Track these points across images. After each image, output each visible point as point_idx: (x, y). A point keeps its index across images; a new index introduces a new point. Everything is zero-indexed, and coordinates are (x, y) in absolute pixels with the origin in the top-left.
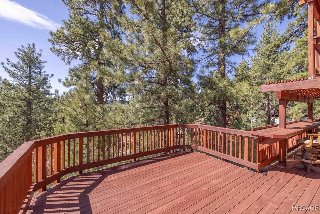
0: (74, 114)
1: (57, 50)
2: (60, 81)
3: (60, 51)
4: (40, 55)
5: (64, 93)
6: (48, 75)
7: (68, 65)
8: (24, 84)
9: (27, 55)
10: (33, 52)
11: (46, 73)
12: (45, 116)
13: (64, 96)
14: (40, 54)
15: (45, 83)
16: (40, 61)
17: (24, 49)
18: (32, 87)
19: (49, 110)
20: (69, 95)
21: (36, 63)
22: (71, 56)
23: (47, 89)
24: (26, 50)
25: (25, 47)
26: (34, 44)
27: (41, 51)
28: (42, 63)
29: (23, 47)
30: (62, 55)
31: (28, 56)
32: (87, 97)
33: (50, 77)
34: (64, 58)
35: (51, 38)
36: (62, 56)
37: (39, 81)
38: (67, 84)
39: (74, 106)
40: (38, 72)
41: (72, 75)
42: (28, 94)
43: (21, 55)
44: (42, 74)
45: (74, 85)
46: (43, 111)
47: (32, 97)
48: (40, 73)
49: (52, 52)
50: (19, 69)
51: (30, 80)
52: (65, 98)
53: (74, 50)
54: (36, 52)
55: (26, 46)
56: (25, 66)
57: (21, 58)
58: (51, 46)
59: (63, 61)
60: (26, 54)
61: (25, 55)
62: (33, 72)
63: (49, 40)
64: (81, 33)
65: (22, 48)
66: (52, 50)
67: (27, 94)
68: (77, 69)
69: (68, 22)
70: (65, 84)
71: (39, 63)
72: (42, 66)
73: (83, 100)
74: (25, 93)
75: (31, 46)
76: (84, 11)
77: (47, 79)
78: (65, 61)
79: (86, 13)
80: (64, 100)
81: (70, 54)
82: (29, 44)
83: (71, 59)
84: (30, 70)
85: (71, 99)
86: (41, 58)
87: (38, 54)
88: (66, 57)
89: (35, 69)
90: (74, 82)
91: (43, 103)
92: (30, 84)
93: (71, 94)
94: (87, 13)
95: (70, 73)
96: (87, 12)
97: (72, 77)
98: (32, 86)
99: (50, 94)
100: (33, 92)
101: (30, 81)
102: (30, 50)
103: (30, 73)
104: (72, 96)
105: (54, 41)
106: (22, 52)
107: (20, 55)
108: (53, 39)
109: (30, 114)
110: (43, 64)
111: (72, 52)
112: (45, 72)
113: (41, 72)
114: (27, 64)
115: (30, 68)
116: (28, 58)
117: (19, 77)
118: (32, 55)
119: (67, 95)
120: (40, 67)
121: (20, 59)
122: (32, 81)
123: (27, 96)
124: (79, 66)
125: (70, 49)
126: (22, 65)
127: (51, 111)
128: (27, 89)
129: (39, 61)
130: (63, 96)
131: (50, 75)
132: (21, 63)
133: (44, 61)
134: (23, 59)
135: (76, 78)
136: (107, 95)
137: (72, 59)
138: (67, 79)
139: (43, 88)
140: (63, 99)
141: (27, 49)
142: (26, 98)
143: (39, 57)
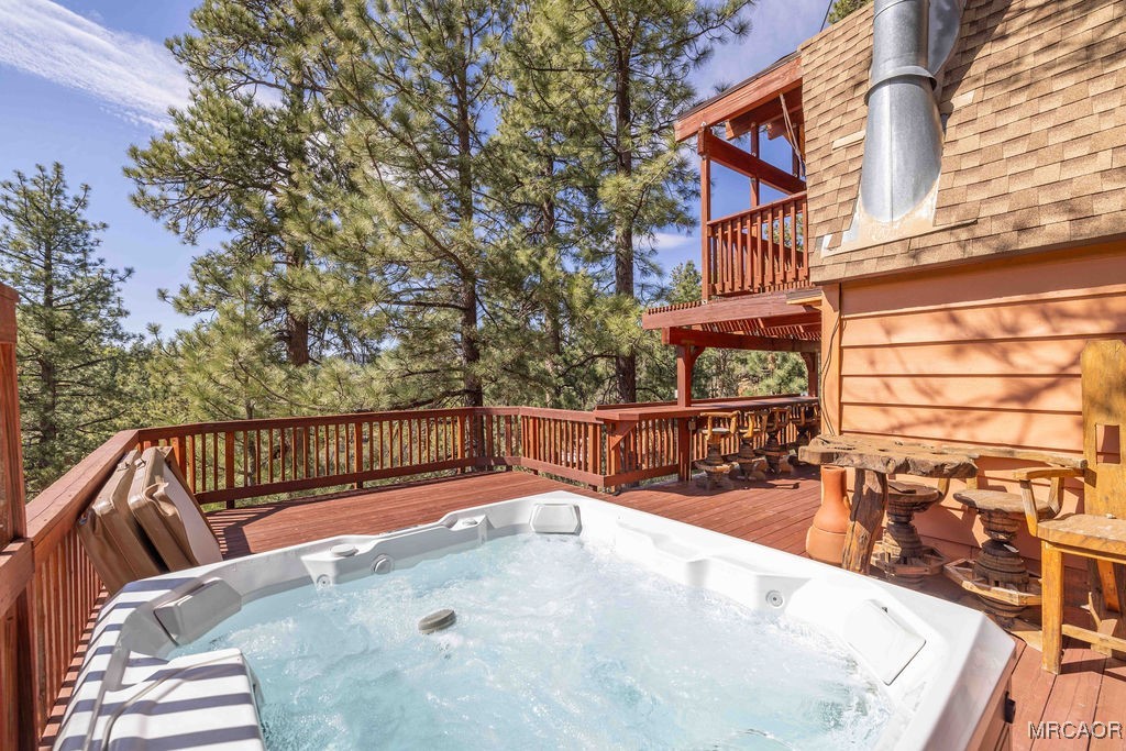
0: (212, 390)
1: (154, 201)
2: (163, 295)
3: (163, 202)
4: (82, 203)
5: (180, 335)
6: (113, 272)
7: (189, 245)
8: (28, 303)
9: (39, 205)
10: (59, 192)
11: (107, 266)
12: (104, 412)
13: (179, 342)
14: (83, 200)
15: (102, 300)
16: (84, 222)
17: (25, 184)
18: (56, 313)
19: (121, 392)
20: (196, 339)
21: (71, 231)
22: (199, 215)
23: (110, 319)
24: (31, 187)
25: (28, 177)
26: (58, 167)
27: (87, 188)
28: (90, 229)
29: (20, 176)
30: (171, 216)
31: (38, 209)
32: (246, 346)
33: (122, 280)
34: (176, 225)
35: (132, 164)
36: (168, 218)
37: (81, 292)
38: (186, 305)
39: (210, 368)
40: (79, 261)
41: (204, 278)
42: (45, 338)
43: (16, 203)
44: (91, 268)
45: (209, 307)
46: (99, 394)
47: (59, 347)
48: (84, 266)
49: (136, 207)
50: (7, 254)
51: (48, 291)
52: (180, 349)
53: (207, 200)
54: (67, 192)
55: (31, 173)
56: (27, 242)
57: (16, 216)
58: (134, 189)
59: (172, 232)
60: (32, 200)
61: (28, 204)
62: (60, 260)
63: (127, 172)
64: (231, 151)
65: (15, 181)
66: (136, 200)
67: (40, 337)
68: (219, 258)
69: (187, 115)
70: (179, 306)
71: (79, 231)
72: (91, 240)
73: (236, 354)
74: (33, 336)
75: (50, 173)
76: (238, 77)
77: (110, 283)
78: (178, 233)
79: (246, 83)
80: (177, 355)
81: (194, 210)
82: (40, 167)
83: (197, 226)
84: (48, 257)
85: (203, 352)
86: (85, 215)
87: (77, 200)
88: (183, 223)
89: (68, 250)
90: (209, 298)
91: (96, 368)
92: (49, 302)
93: (200, 338)
94: (249, 81)
95: (197, 271)
96: (248, 77)
97: (205, 283)
98: (55, 309)
99: (121, 338)
100: (60, 330)
101: (51, 293)
102: (47, 187)
103: (48, 267)
104: (205, 341)
105: (142, 173)
106: (17, 192)
107: (12, 206)
108: (140, 170)
109: (51, 407)
110: (94, 235)
111: (200, 204)
112: (101, 261)
113: (89, 261)
114: (36, 236)
115: (48, 249)
116: (39, 215)
117: (11, 280)
118: (53, 205)
119: (189, 339)
120: (86, 244)
121: (12, 218)
122: (57, 292)
123: (41, 344)
124: (226, 247)
125: (194, 197)
126: (19, 238)
127: (126, 394)
128: (41, 319)
129: (80, 224)
130: (174, 344)
131: (122, 273)
132: (14, 230)
133: (98, 224)
134: (22, 219)
135: (216, 287)
136: (320, 339)
137: (202, 226)
138: (186, 291)
139: (95, 317)
140: (176, 352)
141: (35, 183)
142: (39, 351)
143: (79, 210)
